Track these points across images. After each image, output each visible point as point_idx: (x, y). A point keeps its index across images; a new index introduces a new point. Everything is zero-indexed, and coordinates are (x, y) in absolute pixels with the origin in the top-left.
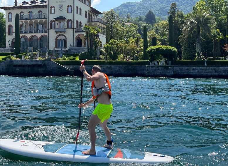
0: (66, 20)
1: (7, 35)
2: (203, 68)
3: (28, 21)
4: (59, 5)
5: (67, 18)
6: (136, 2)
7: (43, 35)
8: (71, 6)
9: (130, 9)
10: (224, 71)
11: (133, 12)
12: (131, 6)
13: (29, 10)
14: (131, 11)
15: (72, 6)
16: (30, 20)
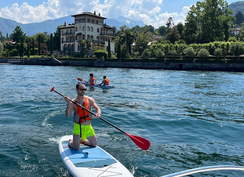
0: (82, 35)
1: (61, 43)
2: (118, 62)
3: (70, 35)
4: (79, 26)
5: (83, 34)
7: (73, 44)
10: (128, 64)
13: (71, 29)
15: (85, 26)
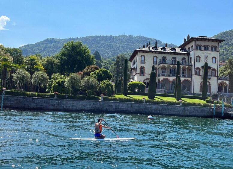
1: (138, 75)
4: (205, 56)
5: (212, 68)
6: (59, 39)
7: (186, 79)
8: (215, 58)
9: (55, 45)
11: (58, 48)
12: (55, 42)
14: (56, 47)
15: (217, 58)
16: (173, 65)
